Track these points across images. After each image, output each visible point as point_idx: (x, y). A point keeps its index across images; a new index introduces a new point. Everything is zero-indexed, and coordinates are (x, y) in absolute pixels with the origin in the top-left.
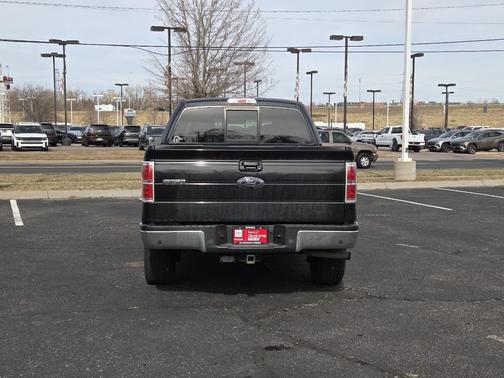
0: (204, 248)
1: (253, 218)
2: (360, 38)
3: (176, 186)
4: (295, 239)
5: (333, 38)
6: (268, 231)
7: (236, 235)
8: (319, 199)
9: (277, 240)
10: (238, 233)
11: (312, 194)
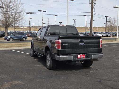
0: (73, 60)
1: (82, 52)
2: (45, 11)
3: (66, 46)
4: (92, 57)
5: (39, 11)
6: (85, 55)
7: (78, 57)
8: (95, 48)
9: (87, 57)
10: (79, 56)
11: (94, 47)
